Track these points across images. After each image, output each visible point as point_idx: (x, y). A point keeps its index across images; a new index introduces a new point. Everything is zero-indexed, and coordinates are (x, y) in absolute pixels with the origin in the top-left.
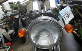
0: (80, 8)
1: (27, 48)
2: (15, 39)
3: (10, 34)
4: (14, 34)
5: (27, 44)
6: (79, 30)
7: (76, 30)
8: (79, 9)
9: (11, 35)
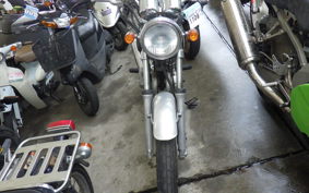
0: (295, 19)
1: (106, 133)
2: (54, 103)
3: (35, 84)
4: (47, 82)
5: (104, 120)
6: (282, 84)
7: (276, 83)
8: (291, 19)
9: (40, 87)
